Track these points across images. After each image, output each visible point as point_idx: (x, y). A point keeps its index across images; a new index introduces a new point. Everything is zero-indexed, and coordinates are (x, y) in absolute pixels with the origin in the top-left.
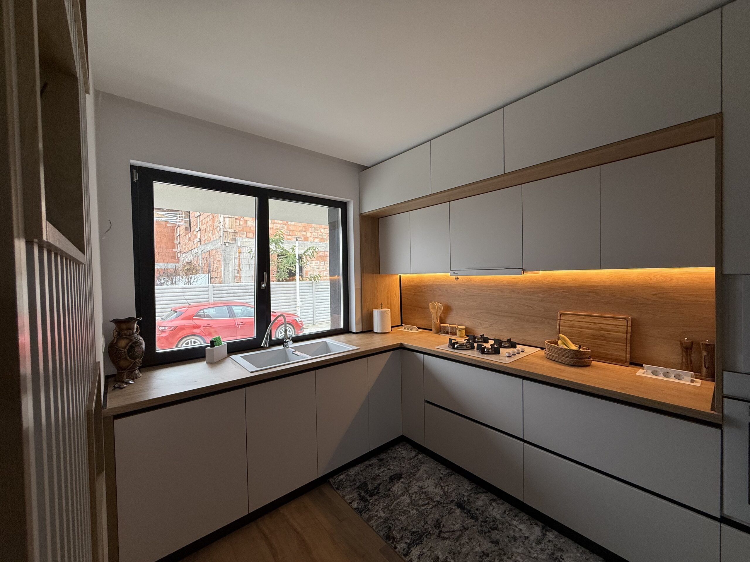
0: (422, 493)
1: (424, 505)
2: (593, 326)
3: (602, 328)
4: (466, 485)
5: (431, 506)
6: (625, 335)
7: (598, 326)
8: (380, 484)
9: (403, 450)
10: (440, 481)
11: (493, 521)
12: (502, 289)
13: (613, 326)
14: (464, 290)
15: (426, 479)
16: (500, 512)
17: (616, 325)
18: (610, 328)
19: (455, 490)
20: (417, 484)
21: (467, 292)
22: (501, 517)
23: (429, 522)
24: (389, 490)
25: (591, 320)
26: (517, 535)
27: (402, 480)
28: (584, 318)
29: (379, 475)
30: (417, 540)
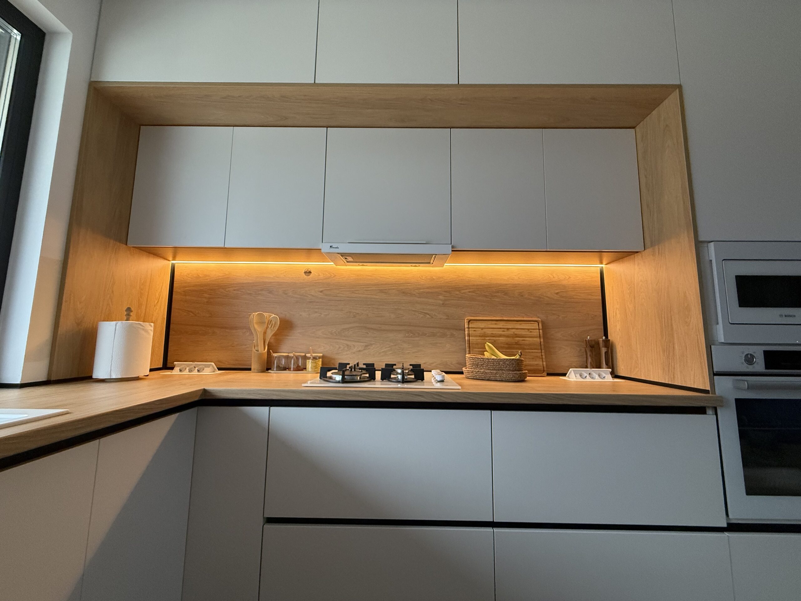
12: (386, 290)
14: (321, 292)
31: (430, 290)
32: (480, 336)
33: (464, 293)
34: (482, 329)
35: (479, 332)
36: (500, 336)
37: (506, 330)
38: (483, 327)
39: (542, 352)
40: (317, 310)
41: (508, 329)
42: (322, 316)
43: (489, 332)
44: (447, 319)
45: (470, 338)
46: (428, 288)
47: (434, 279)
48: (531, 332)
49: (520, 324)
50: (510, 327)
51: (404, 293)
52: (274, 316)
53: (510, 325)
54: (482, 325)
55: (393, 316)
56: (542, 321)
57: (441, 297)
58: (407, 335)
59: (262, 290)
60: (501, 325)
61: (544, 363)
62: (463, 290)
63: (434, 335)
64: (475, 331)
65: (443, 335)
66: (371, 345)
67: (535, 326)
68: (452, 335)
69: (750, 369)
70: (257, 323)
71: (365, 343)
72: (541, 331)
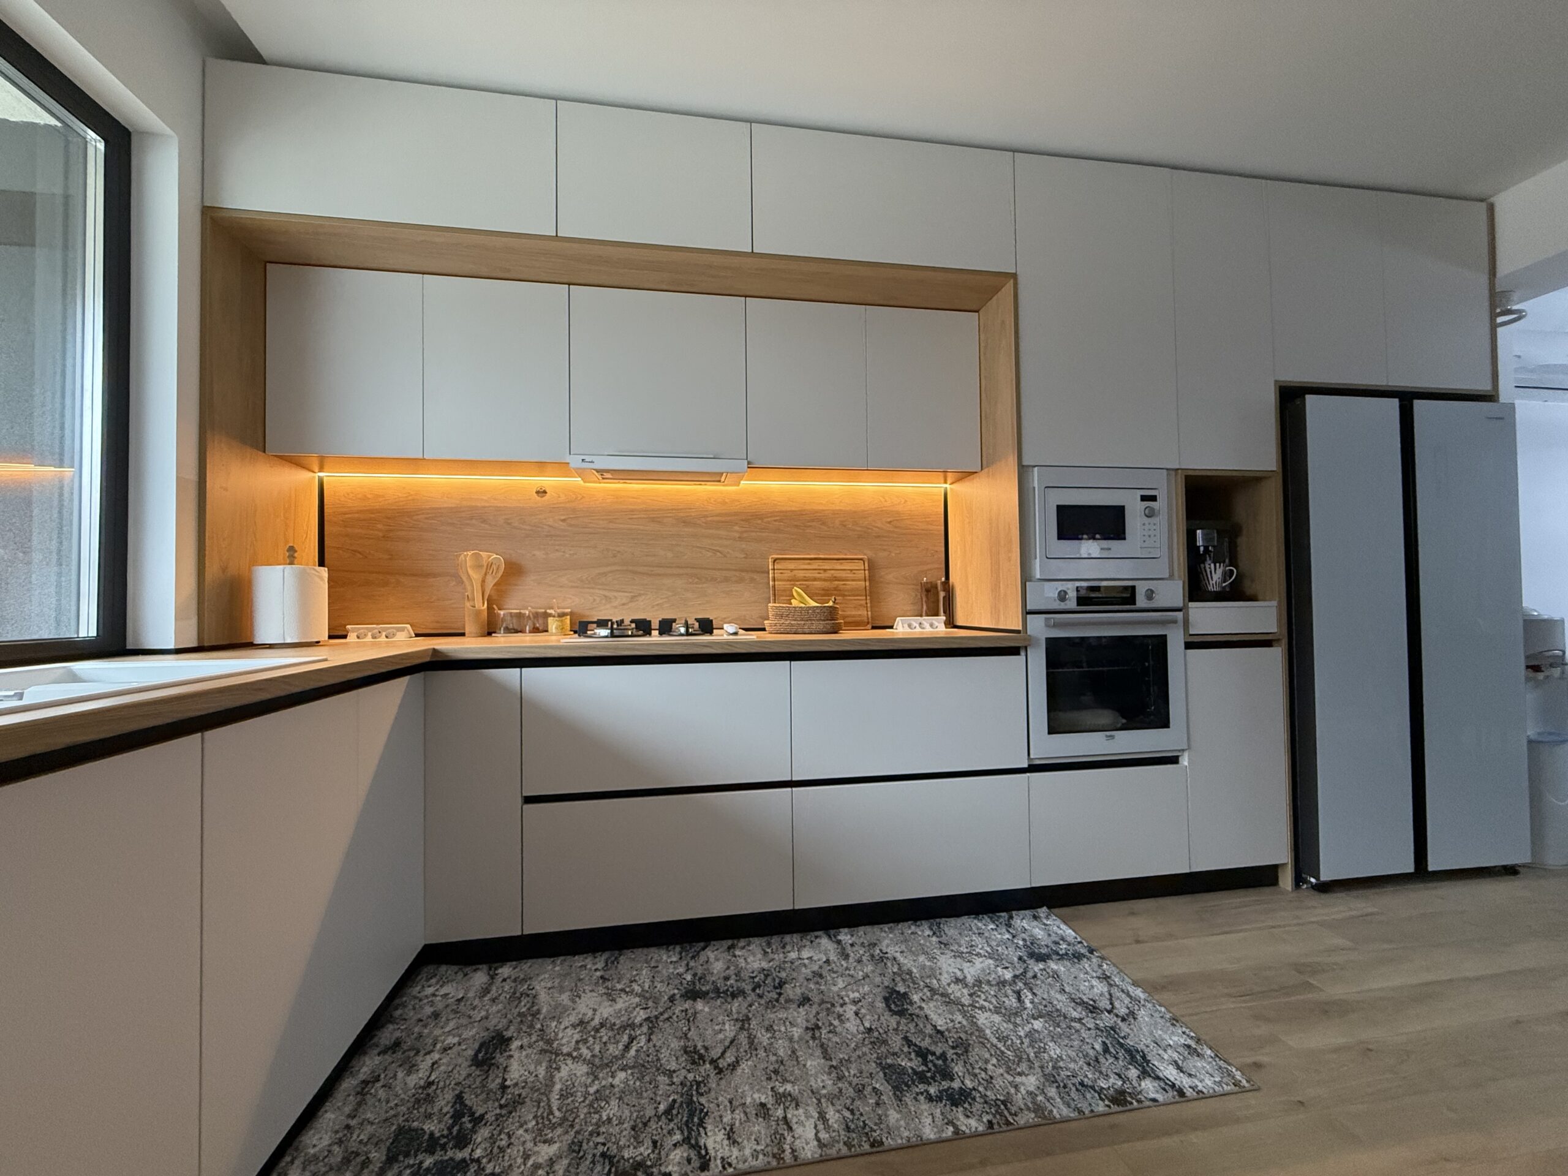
0: (597, 1031)
1: (627, 1047)
2: (823, 575)
3: (835, 577)
4: (665, 958)
5: (643, 1039)
6: (863, 583)
7: (828, 574)
8: (459, 1098)
9: (441, 986)
10: (609, 984)
11: (766, 976)
13: (849, 572)
14: (563, 520)
15: (574, 1002)
16: (759, 956)
17: (851, 570)
18: (844, 575)
19: (653, 977)
20: (566, 1022)
21: (571, 525)
22: (770, 962)
23: (673, 1066)
24: (504, 1088)
25: (819, 565)
26: (816, 968)
27: (515, 1044)
28: (809, 564)
29: (430, 1084)
30: (691, 1115)
31: (723, 519)
32: (788, 580)
33: (769, 522)
34: (792, 570)
35: (788, 574)
36: (815, 579)
37: (821, 572)
38: (793, 568)
39: (866, 599)
40: (557, 547)
41: (825, 570)
42: (567, 555)
43: (801, 574)
44: (744, 558)
45: (776, 583)
46: (717, 516)
47: (726, 503)
48: (854, 573)
49: (841, 564)
50: (828, 568)
51: (686, 522)
52: (495, 556)
53: (826, 565)
54: (791, 565)
55: (670, 555)
56: (869, 560)
57: (736, 528)
58: (690, 580)
59: (471, 518)
60: (815, 565)
61: (869, 613)
62: (768, 517)
63: (726, 580)
64: (781, 573)
65: (741, 580)
66: (640, 595)
67: (859, 565)
68: (752, 580)
69: (1062, 606)
70: (470, 567)
71: (630, 592)
72: (867, 572)
